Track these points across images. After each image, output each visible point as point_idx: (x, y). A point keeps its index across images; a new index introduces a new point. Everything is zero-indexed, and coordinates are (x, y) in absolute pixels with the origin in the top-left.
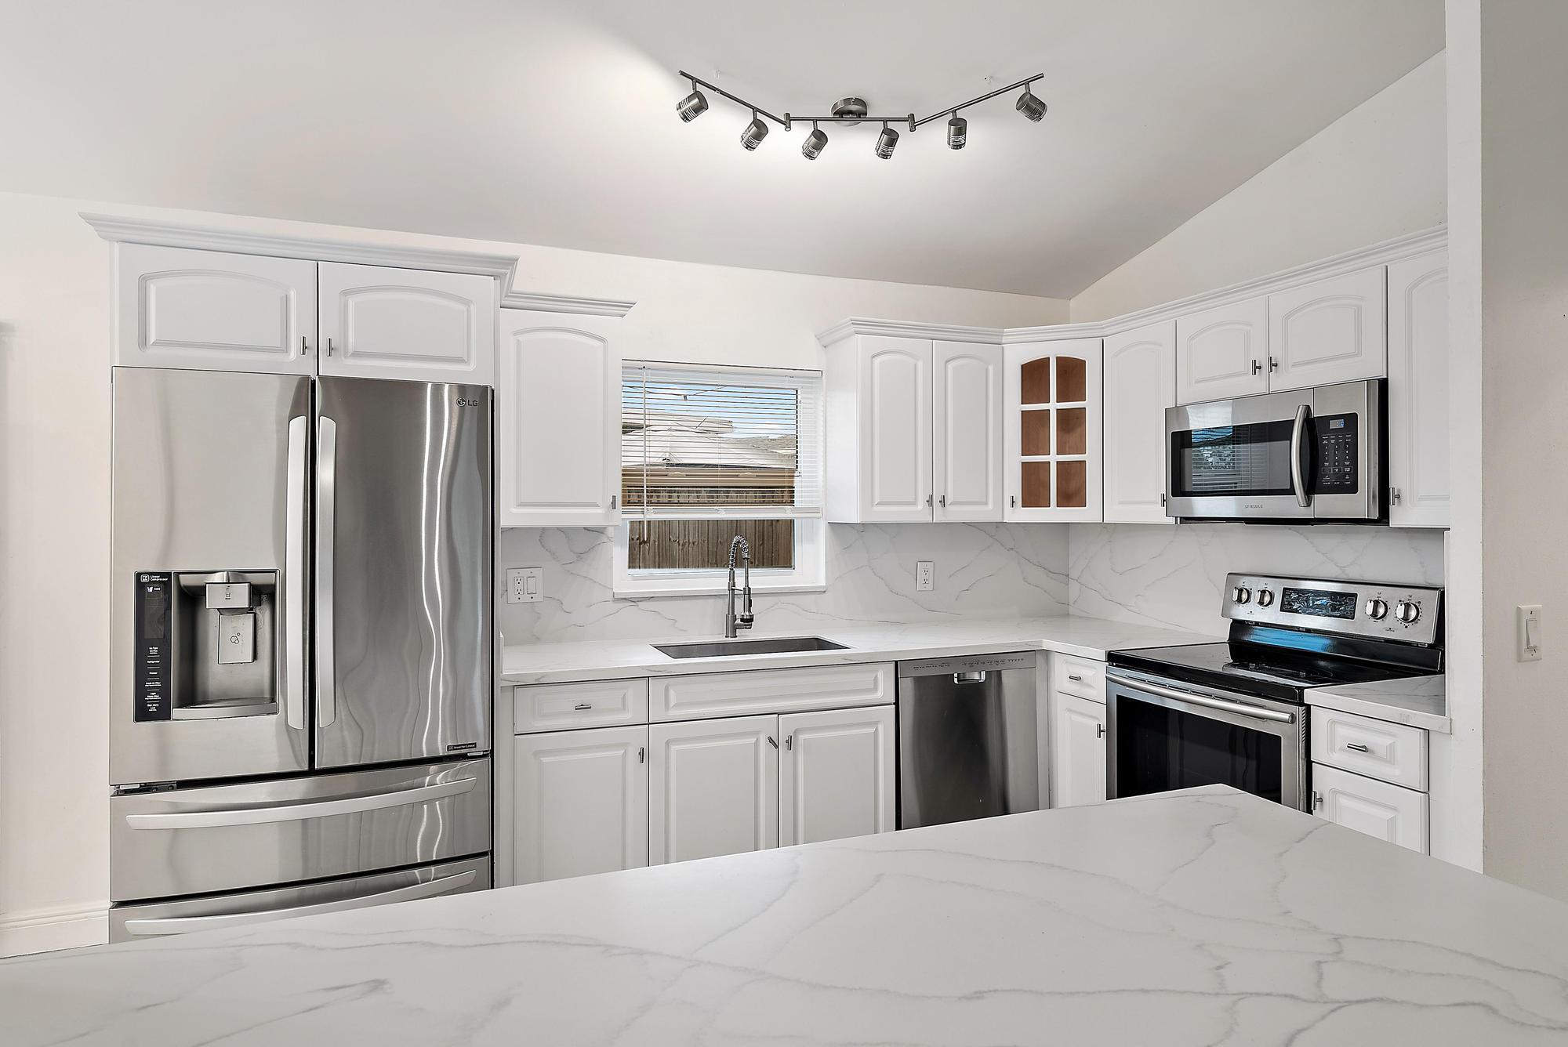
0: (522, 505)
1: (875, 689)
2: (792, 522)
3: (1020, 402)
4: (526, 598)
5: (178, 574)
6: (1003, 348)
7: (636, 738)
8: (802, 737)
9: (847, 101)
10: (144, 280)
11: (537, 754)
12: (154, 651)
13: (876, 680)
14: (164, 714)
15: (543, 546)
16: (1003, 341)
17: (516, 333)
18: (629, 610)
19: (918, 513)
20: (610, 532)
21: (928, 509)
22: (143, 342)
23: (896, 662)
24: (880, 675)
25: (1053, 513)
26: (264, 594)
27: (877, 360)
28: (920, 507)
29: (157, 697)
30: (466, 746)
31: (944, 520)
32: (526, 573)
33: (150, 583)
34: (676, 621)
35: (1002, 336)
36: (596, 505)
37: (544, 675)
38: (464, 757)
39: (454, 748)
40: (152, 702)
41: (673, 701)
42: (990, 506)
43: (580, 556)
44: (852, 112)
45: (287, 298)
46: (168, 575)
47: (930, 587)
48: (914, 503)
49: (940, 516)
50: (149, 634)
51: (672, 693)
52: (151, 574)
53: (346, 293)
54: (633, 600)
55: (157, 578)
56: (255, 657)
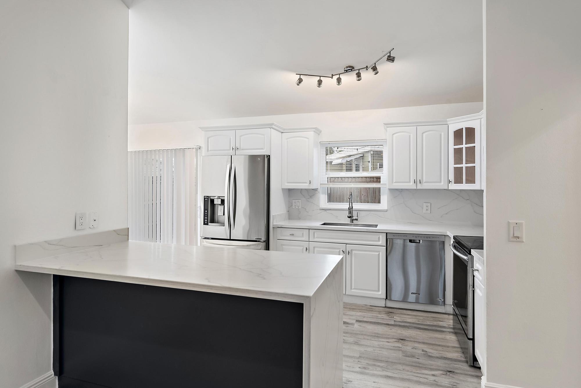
0: (288, 183)
1: (379, 240)
2: (380, 188)
3: (453, 144)
4: (297, 207)
5: (210, 196)
6: (448, 126)
7: (306, 244)
8: (354, 252)
9: (347, 67)
10: (208, 138)
11: (282, 245)
12: (206, 211)
13: (379, 238)
14: (207, 224)
15: (301, 194)
16: (448, 123)
17: (287, 139)
18: (324, 212)
19: (411, 185)
20: (319, 190)
21: (415, 184)
22: (208, 151)
23: (387, 233)
24: (381, 237)
25: (464, 186)
26: (223, 201)
27: (395, 136)
28: (411, 184)
29: (207, 221)
30: (259, 239)
31: (421, 188)
32: (297, 201)
33: (206, 198)
34: (337, 217)
35: (447, 121)
36: (306, 183)
37: (282, 225)
38: (258, 241)
39: (257, 239)
40: (206, 221)
41: (316, 236)
42: (442, 183)
43: (311, 197)
44: (350, 69)
45: (230, 139)
46: (208, 196)
47: (429, 212)
48: (410, 182)
49: (419, 187)
50: (205, 208)
51: (315, 234)
52: (206, 196)
53: (241, 136)
54: (325, 210)
55: (207, 197)
56: (224, 215)
